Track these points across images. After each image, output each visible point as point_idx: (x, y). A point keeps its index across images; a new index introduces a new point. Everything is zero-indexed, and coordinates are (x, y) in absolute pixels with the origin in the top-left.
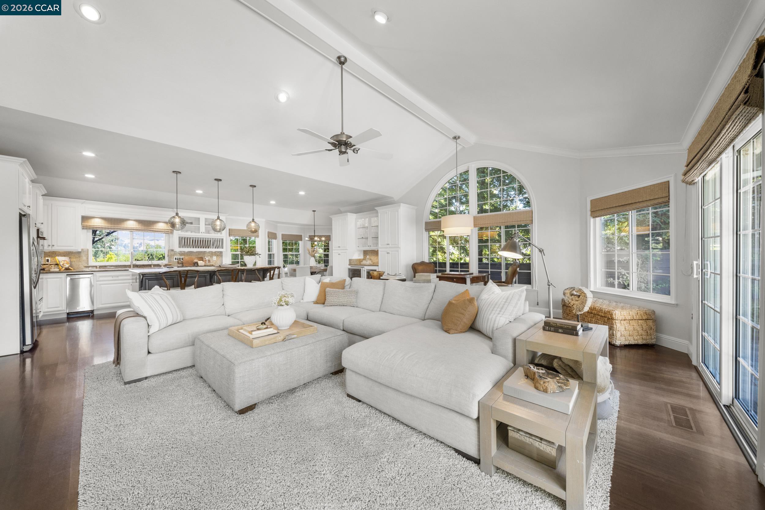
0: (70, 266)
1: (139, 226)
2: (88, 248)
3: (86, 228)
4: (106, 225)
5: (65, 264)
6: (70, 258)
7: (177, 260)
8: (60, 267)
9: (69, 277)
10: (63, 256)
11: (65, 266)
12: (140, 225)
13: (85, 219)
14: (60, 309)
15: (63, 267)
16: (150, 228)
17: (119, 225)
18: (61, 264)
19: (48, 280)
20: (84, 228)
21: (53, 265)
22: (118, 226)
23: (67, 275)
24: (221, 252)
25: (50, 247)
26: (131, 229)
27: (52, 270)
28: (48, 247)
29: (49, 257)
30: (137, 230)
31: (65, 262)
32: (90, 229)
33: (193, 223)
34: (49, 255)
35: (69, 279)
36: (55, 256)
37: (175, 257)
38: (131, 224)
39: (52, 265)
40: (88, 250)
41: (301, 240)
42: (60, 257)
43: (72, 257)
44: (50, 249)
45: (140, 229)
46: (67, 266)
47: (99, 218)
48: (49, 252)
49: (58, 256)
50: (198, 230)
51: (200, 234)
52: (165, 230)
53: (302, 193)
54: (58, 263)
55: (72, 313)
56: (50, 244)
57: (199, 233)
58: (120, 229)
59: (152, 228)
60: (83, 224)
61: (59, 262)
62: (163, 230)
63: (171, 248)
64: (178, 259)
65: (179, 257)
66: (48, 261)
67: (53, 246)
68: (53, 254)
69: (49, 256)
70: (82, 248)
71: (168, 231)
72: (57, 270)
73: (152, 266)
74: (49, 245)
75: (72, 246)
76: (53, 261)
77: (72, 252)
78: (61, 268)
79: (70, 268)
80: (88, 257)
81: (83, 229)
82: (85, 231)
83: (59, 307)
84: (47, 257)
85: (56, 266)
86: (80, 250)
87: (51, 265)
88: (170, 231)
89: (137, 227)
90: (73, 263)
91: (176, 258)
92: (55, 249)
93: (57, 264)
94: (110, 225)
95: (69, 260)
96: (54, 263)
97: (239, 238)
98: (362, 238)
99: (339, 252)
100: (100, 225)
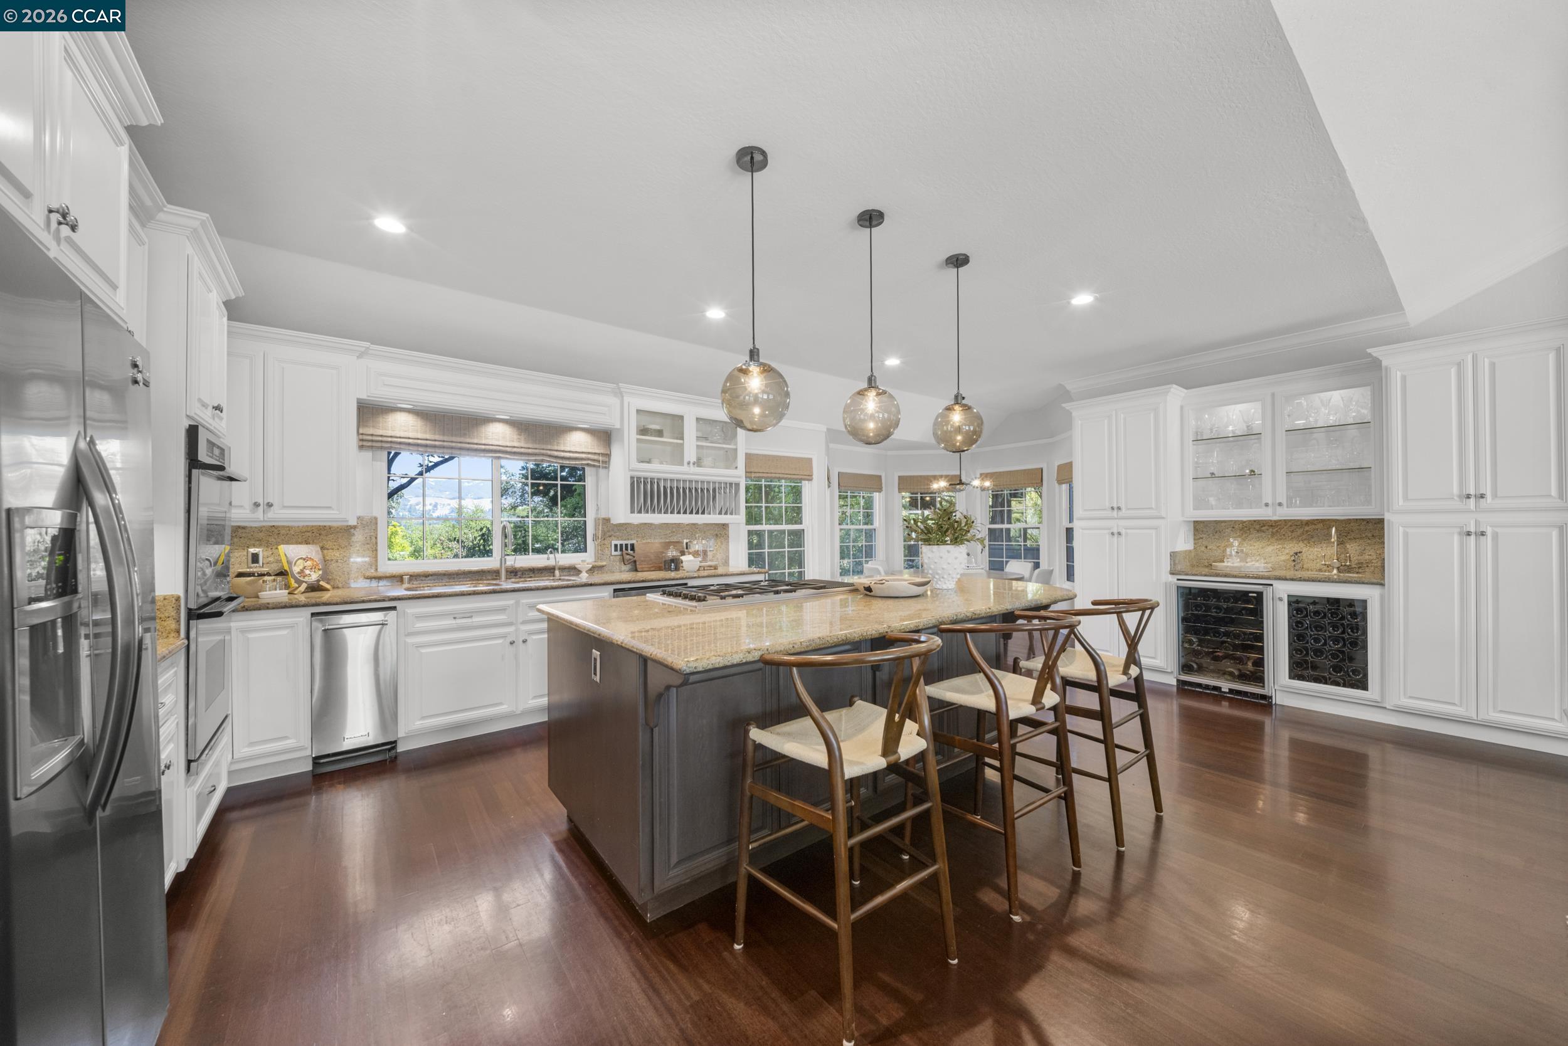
0: (323, 578)
1: (519, 440)
2: (374, 514)
3: (370, 444)
4: (428, 436)
5: (307, 572)
6: (322, 548)
7: (619, 553)
8: (292, 581)
9: (321, 621)
10: (300, 543)
11: (306, 579)
12: (522, 437)
13: (368, 411)
14: (290, 743)
15: (300, 583)
16: (549, 447)
17: (465, 435)
18: (296, 569)
19: (251, 636)
20: (365, 443)
21: (268, 574)
22: (462, 439)
23: (313, 615)
24: (725, 526)
25: (261, 509)
26: (499, 452)
27: (265, 596)
28: (253, 512)
29: (260, 546)
30: (515, 453)
31: (309, 563)
32: (382, 448)
33: (665, 434)
34: (259, 540)
35: (319, 627)
36: (278, 544)
37: (614, 542)
38: (498, 434)
39: (266, 578)
40: (376, 519)
41: (880, 490)
42: (291, 547)
43: (329, 545)
44: (259, 518)
45: (522, 450)
46: (314, 577)
47: (408, 411)
48: (260, 529)
49: (287, 543)
50: (677, 455)
51: (685, 468)
52: (589, 456)
53: (1083, 299)
54: (286, 567)
55: (328, 756)
56: (260, 501)
57: (683, 465)
58: (468, 449)
60: (361, 431)
61: (289, 563)
62: (583, 456)
63: (603, 515)
64: (621, 550)
65: (624, 542)
66: (255, 558)
67: (270, 505)
68: (275, 535)
69: (259, 542)
70: (359, 515)
71: (596, 457)
72: (281, 595)
73: (557, 572)
74: (257, 505)
75: (330, 508)
76: (271, 559)
77: (330, 528)
78: (294, 584)
79: (322, 583)
80: (376, 543)
81: (361, 447)
82: (368, 455)
83: (286, 738)
84: (254, 546)
85: (279, 578)
86: (353, 522)
87: (264, 575)
88: (601, 458)
89: (516, 444)
90: (333, 566)
91: (616, 546)
92: (279, 515)
93: (282, 573)
94: (441, 438)
95: (321, 556)
96: (275, 568)
97: (763, 483)
98: (1210, 476)
99: (1114, 525)
100: (411, 435)
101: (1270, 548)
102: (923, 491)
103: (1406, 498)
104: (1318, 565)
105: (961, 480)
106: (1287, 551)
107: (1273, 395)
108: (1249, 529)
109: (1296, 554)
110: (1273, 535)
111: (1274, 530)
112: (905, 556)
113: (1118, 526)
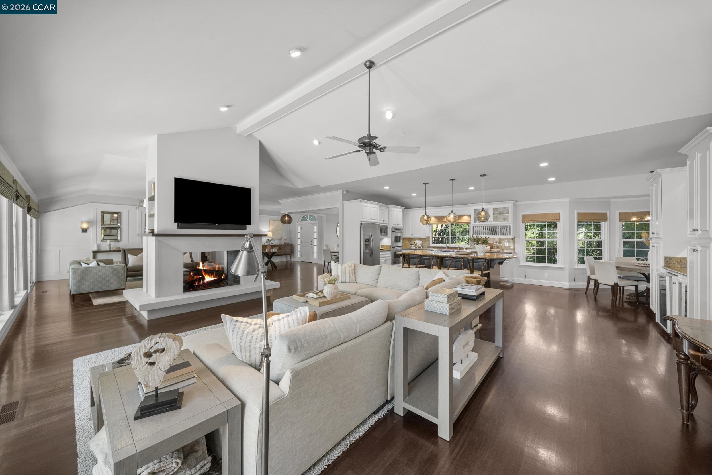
10: (419, 240)
17: (442, 220)
18: (417, 244)
27: (412, 248)
36: (416, 240)
40: (430, 236)
41: (606, 220)
43: (423, 241)
46: (420, 246)
47: (434, 217)
51: (489, 223)
52: (468, 221)
59: (460, 220)
74: (412, 235)
80: (430, 241)
82: (428, 225)
85: (415, 245)
86: (426, 237)
90: (423, 245)
95: (421, 243)
97: (546, 223)
100: (434, 221)
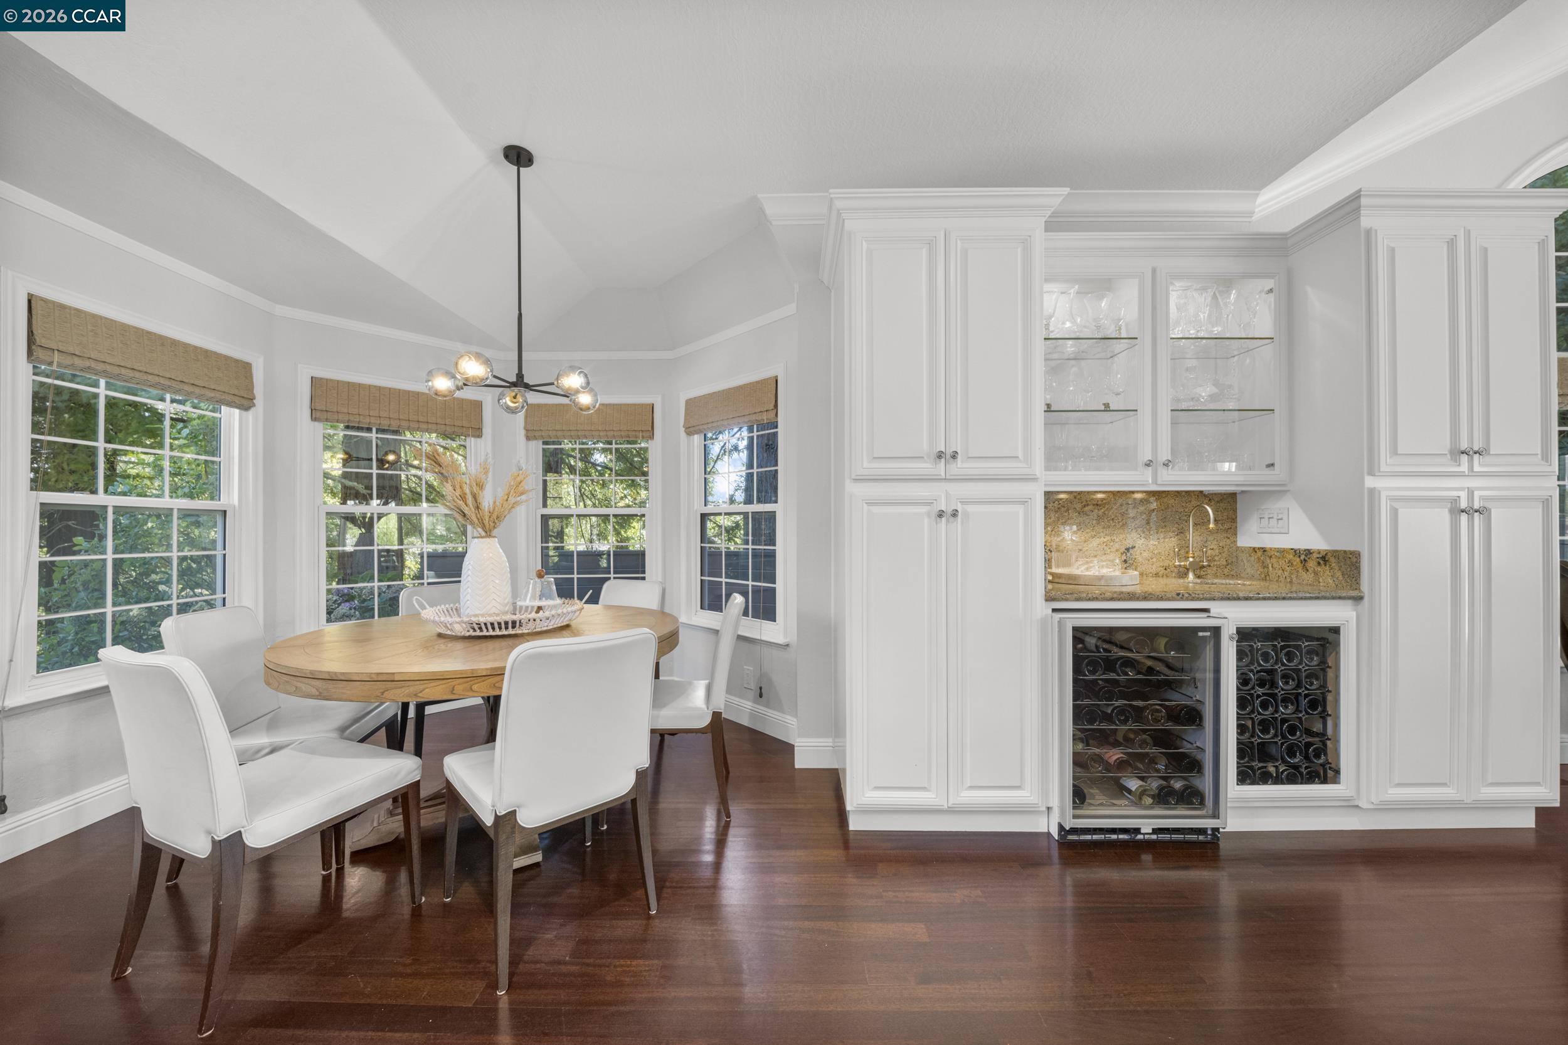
98: (1103, 408)
99: (944, 495)
101: (1095, 542)
102: (385, 424)
103: (1395, 452)
104: (1154, 567)
105: (520, 376)
106: (1117, 546)
107: (1154, 271)
108: (1068, 510)
109: (1128, 549)
110: (1099, 519)
111: (1101, 513)
112: (330, 577)
113: (948, 495)
